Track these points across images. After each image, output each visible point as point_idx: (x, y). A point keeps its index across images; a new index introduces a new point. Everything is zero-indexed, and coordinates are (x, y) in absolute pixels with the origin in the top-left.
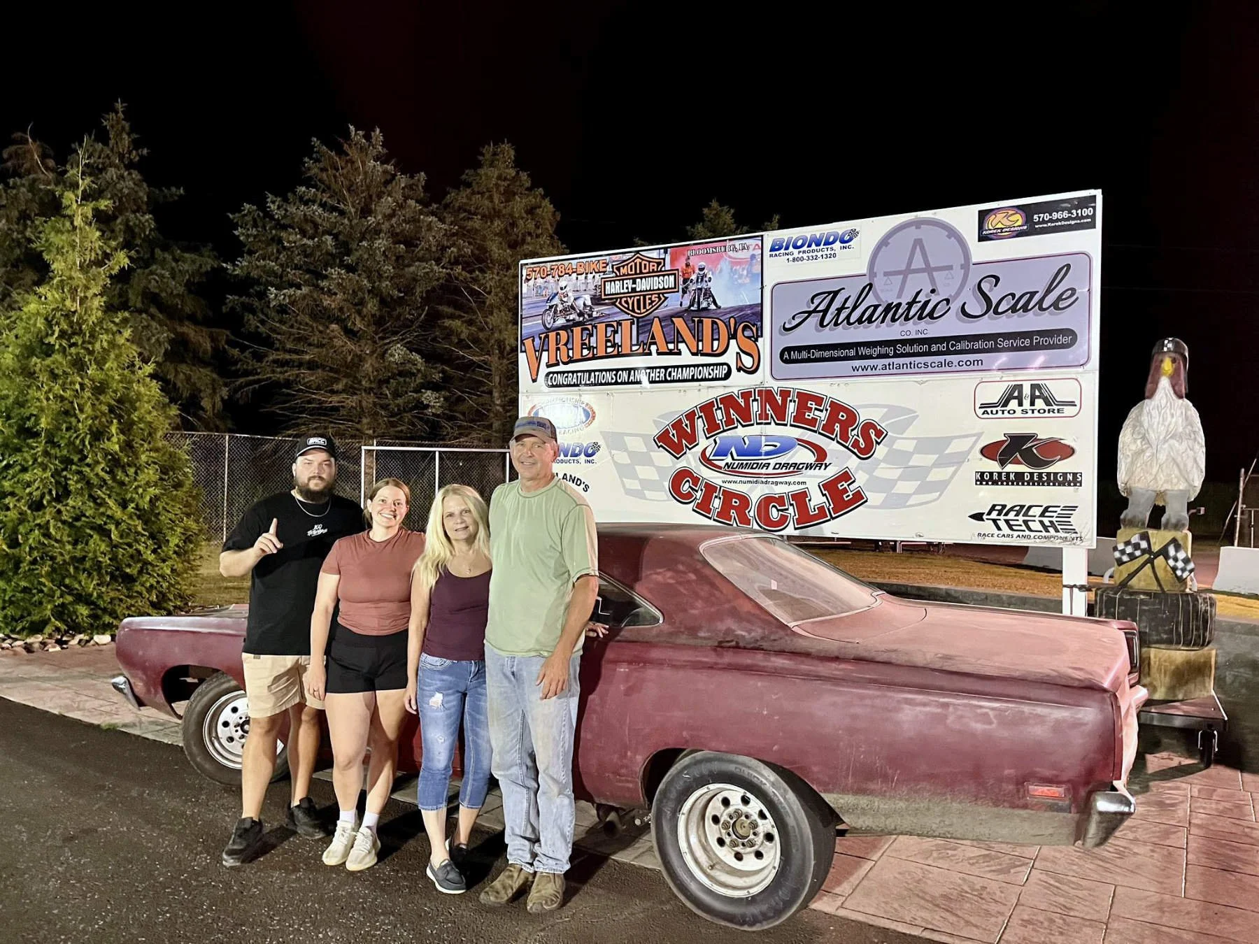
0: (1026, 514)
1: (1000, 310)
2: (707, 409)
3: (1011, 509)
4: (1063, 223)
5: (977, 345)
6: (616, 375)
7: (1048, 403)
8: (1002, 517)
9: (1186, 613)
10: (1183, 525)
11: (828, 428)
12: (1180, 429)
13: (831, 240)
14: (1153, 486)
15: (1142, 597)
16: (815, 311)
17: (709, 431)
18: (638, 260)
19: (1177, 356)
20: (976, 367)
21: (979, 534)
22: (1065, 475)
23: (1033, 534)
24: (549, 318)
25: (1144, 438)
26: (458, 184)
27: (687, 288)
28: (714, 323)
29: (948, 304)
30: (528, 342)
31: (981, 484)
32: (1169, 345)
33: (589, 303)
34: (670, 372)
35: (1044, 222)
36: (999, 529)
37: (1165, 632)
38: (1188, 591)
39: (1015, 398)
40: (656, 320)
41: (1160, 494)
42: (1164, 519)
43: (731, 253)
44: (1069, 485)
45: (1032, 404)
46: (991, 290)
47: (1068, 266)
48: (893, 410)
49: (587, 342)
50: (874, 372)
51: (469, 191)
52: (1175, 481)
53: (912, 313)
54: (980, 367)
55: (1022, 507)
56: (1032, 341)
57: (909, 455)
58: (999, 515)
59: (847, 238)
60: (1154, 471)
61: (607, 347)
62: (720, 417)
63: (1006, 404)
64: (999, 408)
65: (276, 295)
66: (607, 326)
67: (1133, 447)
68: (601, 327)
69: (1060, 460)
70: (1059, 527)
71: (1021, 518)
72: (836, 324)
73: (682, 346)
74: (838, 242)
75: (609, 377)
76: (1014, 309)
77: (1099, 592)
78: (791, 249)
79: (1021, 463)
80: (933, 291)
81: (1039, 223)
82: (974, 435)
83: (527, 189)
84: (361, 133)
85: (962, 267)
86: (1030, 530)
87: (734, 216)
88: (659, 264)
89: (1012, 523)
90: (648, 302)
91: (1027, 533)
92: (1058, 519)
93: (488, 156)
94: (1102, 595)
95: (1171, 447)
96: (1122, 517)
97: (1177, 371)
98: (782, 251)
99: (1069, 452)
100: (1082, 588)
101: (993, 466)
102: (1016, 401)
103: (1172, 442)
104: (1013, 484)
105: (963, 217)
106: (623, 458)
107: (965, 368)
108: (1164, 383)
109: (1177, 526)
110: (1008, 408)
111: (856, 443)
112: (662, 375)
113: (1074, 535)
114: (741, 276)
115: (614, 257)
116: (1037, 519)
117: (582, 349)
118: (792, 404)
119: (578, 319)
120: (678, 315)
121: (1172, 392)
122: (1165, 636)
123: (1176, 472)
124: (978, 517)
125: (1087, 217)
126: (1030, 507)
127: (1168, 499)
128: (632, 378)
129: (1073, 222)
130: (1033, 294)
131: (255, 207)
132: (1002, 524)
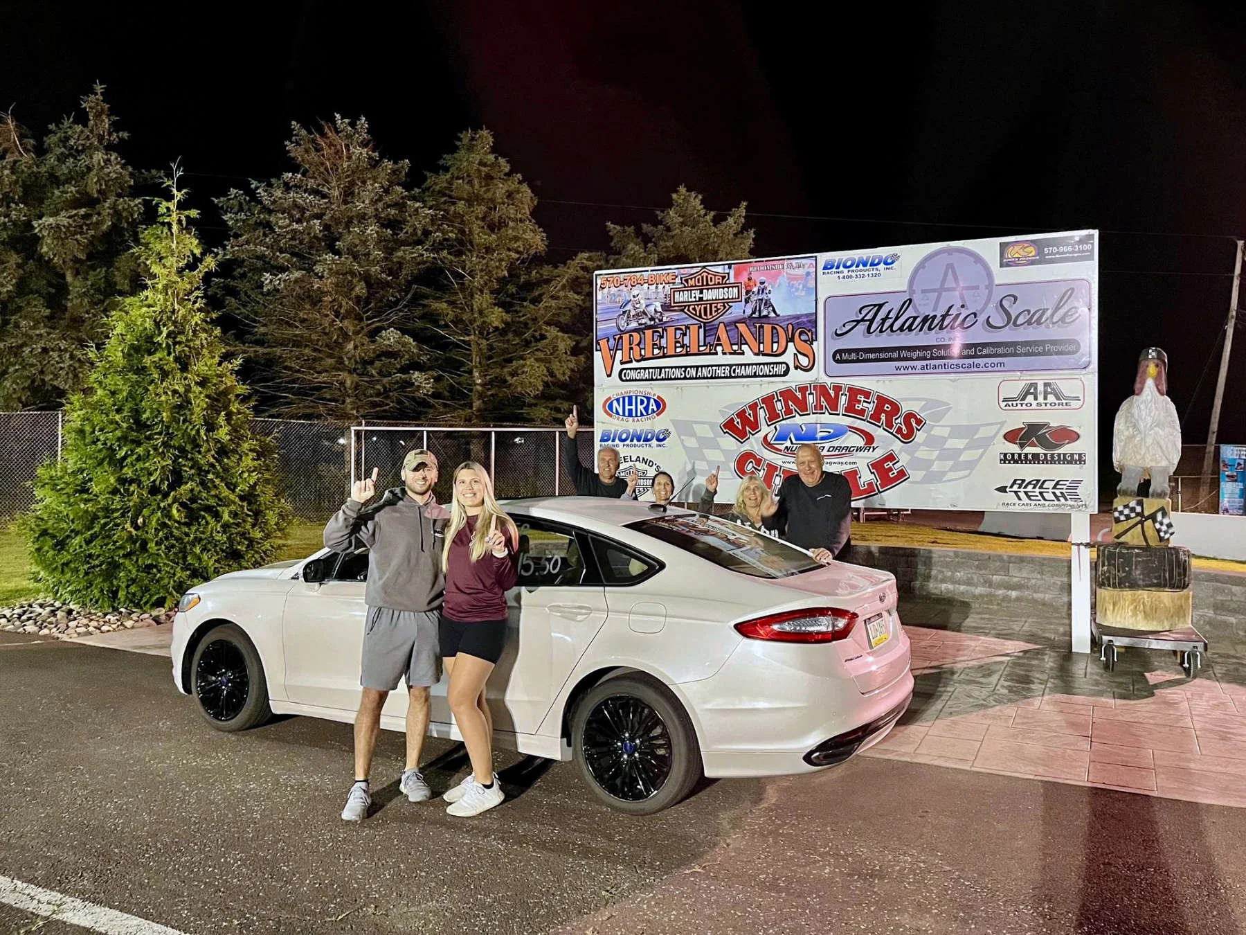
0: (1041, 487)
1: (1018, 323)
2: (768, 401)
3: (1029, 483)
4: (1068, 255)
5: (1000, 351)
6: (685, 371)
7: (1058, 398)
8: (1022, 490)
9: (1171, 564)
10: (1165, 494)
11: (876, 417)
12: (1162, 419)
13: (876, 262)
14: (1141, 463)
15: (1137, 551)
16: (863, 320)
17: (770, 419)
18: (705, 274)
19: (1159, 362)
20: (999, 368)
21: (1004, 504)
22: (1072, 455)
23: (1047, 503)
24: (623, 322)
25: (1135, 426)
26: (437, 169)
27: (749, 298)
28: (773, 328)
29: (975, 317)
30: (603, 343)
31: (1005, 463)
32: (1152, 353)
33: (659, 309)
34: (735, 370)
35: (1052, 254)
36: (1020, 499)
37: (1156, 578)
38: (1170, 546)
39: (1032, 394)
40: (722, 325)
41: (1147, 470)
42: (1151, 490)
43: (789, 270)
44: (1076, 463)
45: (1045, 398)
46: (1010, 307)
47: (1073, 289)
48: (931, 403)
49: (657, 342)
50: (914, 371)
51: (448, 176)
52: (1159, 459)
53: (945, 324)
54: (1002, 368)
55: (1038, 481)
56: (1044, 348)
57: (944, 440)
58: (1019, 488)
59: (889, 261)
60: (1143, 452)
61: (676, 347)
62: (780, 408)
63: (1023, 399)
64: (1018, 402)
65: (271, 281)
66: (676, 329)
67: (1126, 433)
68: (671, 330)
69: (1068, 443)
70: (1068, 497)
71: (1037, 490)
72: (881, 331)
73: (745, 347)
74: (882, 264)
75: (678, 373)
76: (1029, 322)
77: (1101, 548)
78: (841, 268)
79: (1036, 446)
80: (963, 306)
81: (1048, 254)
82: (996, 424)
83: (505, 175)
84: (347, 121)
85: (987, 287)
86: (1045, 500)
87: (702, 202)
88: (723, 278)
89: (1030, 494)
90: (714, 309)
91: (1043, 502)
92: (1066, 492)
93: (466, 141)
94: (1104, 551)
95: (1156, 433)
96: (1118, 488)
97: (1159, 373)
98: (834, 270)
99: (1074, 437)
100: (1087, 545)
101: (1014, 449)
102: (1032, 396)
103: (1157, 429)
104: (1030, 463)
105: (987, 248)
106: (692, 442)
107: (990, 369)
108: (1150, 383)
109: (1161, 495)
110: (1025, 402)
111: (899, 430)
112: (727, 372)
113: (1080, 503)
114: (797, 290)
115: (682, 271)
116: (1050, 490)
117: (653, 348)
118: (844, 397)
119: (649, 323)
120: (742, 321)
121: (1155, 389)
122: (1155, 581)
123: (1160, 453)
124: (1002, 489)
125: (1087, 251)
126: (1045, 481)
127: (1153, 474)
128: (699, 374)
129: (1076, 255)
130: (1044, 311)
131: (242, 192)
132: (1022, 495)
